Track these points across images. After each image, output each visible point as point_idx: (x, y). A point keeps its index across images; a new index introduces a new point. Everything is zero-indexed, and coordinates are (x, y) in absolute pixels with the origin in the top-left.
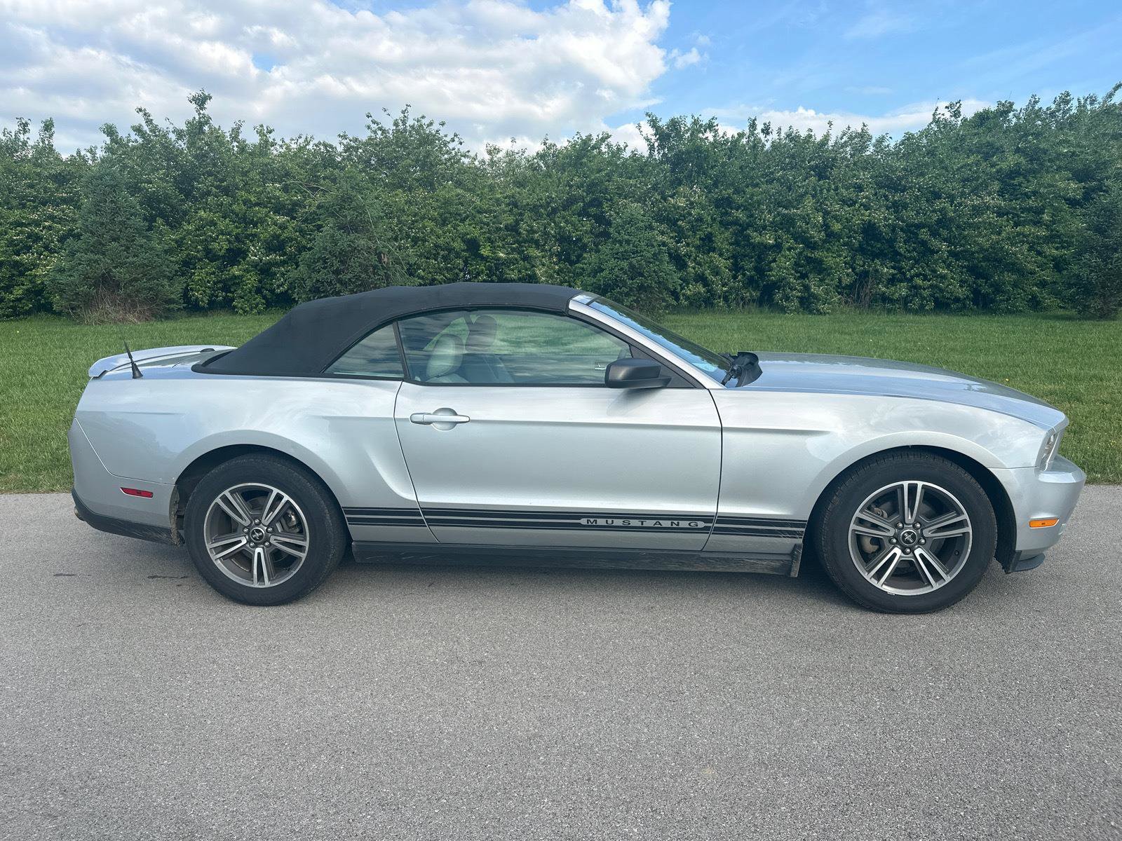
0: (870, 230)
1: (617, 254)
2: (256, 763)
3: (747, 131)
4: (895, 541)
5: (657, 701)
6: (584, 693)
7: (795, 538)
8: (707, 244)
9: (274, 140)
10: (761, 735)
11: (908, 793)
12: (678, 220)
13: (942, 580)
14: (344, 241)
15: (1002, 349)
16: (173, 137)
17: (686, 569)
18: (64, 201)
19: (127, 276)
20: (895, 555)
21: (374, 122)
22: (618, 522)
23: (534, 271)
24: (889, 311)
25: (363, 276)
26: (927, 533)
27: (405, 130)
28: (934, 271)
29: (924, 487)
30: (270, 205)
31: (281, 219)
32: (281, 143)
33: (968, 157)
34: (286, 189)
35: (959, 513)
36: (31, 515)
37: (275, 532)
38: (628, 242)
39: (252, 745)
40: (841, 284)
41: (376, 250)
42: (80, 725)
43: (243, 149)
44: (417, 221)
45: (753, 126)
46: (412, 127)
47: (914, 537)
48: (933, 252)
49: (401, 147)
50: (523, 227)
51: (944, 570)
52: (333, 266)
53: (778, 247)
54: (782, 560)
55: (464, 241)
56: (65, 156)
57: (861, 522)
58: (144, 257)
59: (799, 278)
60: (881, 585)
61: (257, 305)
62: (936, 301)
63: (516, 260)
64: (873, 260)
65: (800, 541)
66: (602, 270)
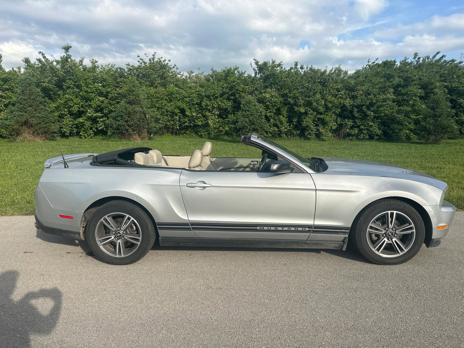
0: (343, 107)
1: (244, 115)
2: (135, 334)
3: (294, 67)
4: (385, 235)
5: (299, 304)
6: (268, 301)
7: (345, 234)
8: (278, 112)
9: (98, 65)
10: (345, 317)
11: (411, 340)
12: (267, 102)
13: (404, 251)
14: (130, 108)
15: (399, 156)
16: (55, 63)
17: (300, 248)
18: (7, 89)
19: (35, 122)
20: (385, 241)
21: (141, 59)
22: (273, 228)
23: (208, 121)
24: (351, 140)
25: (138, 123)
26: (397, 232)
27: (154, 63)
28: (368, 124)
29: (396, 213)
30: (96, 93)
31: (101, 99)
32: (101, 67)
33: (381, 79)
34: (103, 86)
35: (410, 224)
36: (6, 226)
37: (126, 233)
38: (248, 111)
39: (131, 327)
40: (332, 129)
41: (143, 112)
42: (52, 319)
43: (85, 69)
44: (159, 100)
45: (296, 64)
46: (157, 62)
47: (392, 234)
48: (368, 116)
49: (152, 70)
50: (203, 104)
51: (404, 247)
52: (125, 118)
53: (306, 113)
54: (339, 244)
55: (179, 109)
56: (7, 70)
57: (371, 228)
58: (43, 114)
59: (315, 126)
60: (379, 253)
61: (90, 134)
62: (369, 135)
63: (201, 117)
64: (344, 119)
65: (347, 236)
66: (238, 122)
